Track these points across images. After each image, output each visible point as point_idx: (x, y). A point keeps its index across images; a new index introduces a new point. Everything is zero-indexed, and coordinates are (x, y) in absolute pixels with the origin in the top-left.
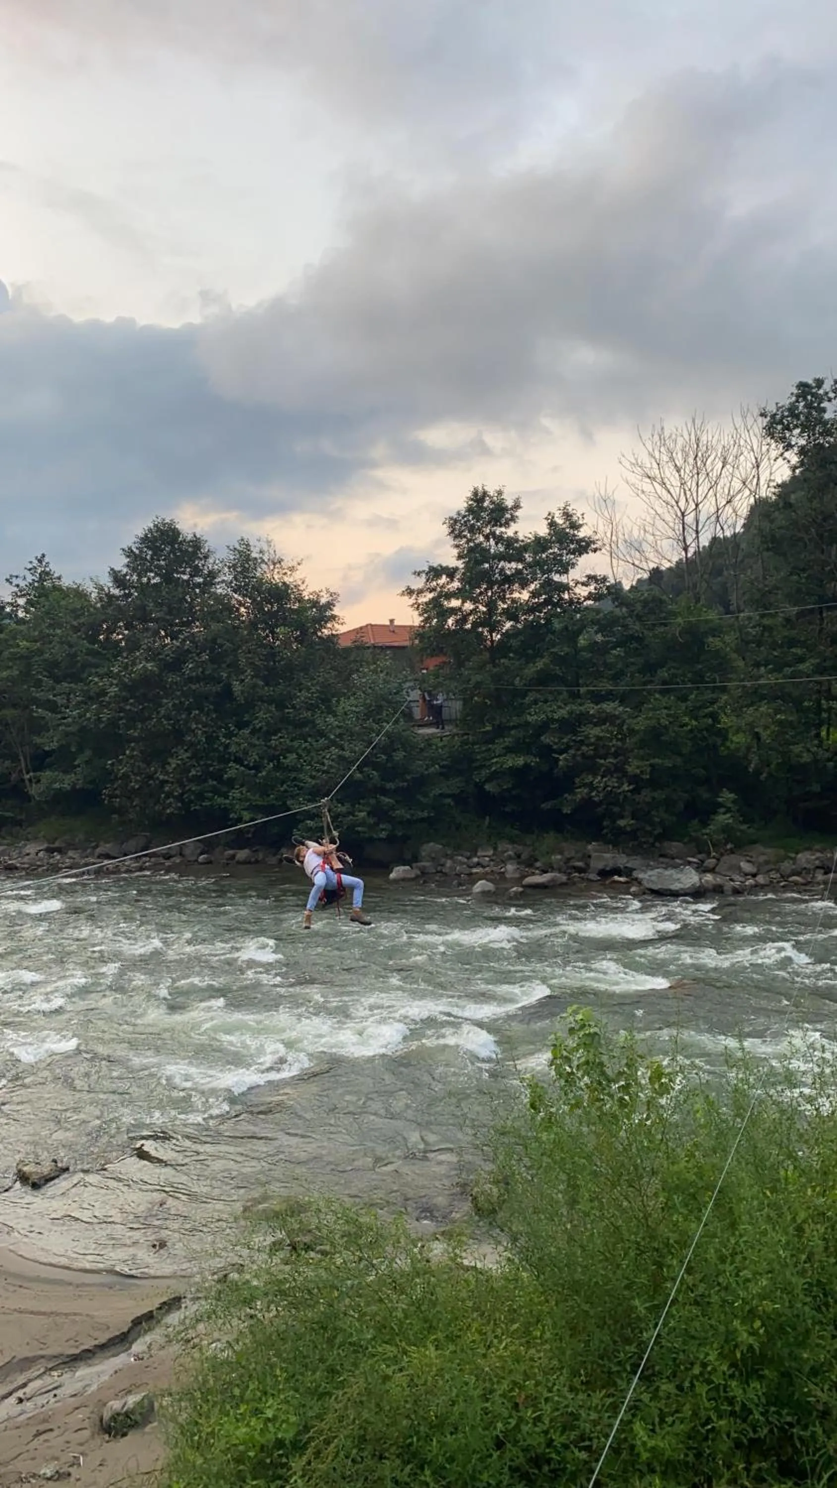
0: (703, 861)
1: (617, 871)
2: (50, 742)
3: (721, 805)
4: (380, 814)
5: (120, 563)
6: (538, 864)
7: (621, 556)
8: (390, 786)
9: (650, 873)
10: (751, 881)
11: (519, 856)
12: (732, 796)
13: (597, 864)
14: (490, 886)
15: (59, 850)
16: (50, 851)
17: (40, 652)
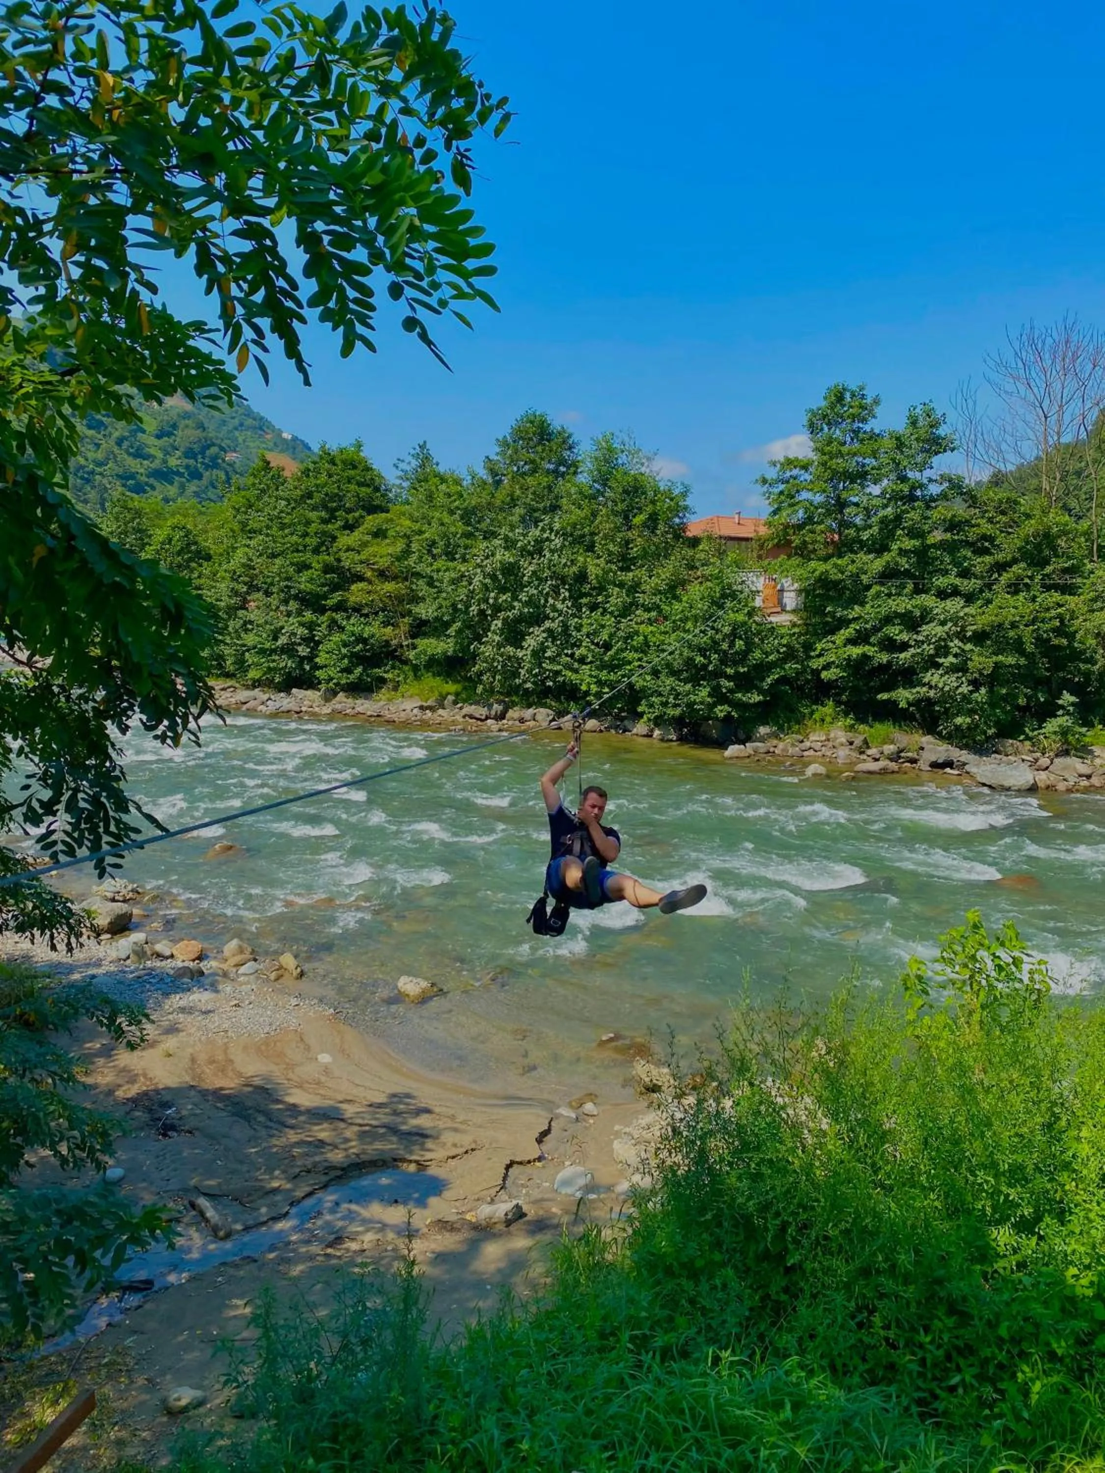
0: (1037, 760)
1: (949, 764)
2: (425, 611)
3: (1062, 707)
4: (719, 697)
5: (494, 451)
6: (869, 752)
7: (978, 455)
8: (730, 671)
9: (983, 768)
10: (1084, 783)
11: (851, 743)
12: (1073, 699)
13: (929, 756)
14: (822, 770)
15: (430, 708)
16: (421, 708)
17: (421, 532)
